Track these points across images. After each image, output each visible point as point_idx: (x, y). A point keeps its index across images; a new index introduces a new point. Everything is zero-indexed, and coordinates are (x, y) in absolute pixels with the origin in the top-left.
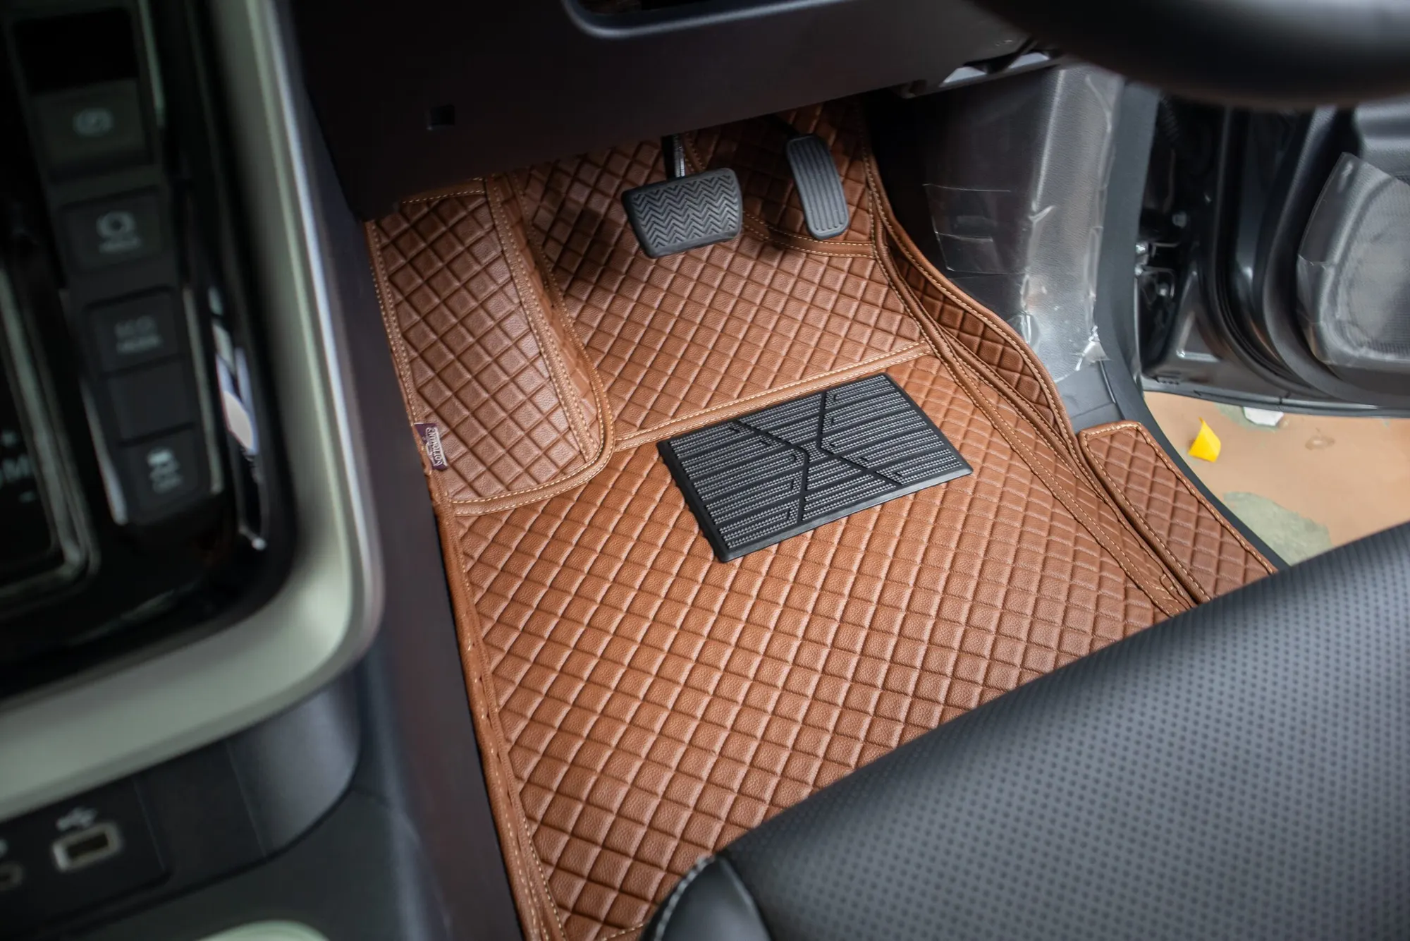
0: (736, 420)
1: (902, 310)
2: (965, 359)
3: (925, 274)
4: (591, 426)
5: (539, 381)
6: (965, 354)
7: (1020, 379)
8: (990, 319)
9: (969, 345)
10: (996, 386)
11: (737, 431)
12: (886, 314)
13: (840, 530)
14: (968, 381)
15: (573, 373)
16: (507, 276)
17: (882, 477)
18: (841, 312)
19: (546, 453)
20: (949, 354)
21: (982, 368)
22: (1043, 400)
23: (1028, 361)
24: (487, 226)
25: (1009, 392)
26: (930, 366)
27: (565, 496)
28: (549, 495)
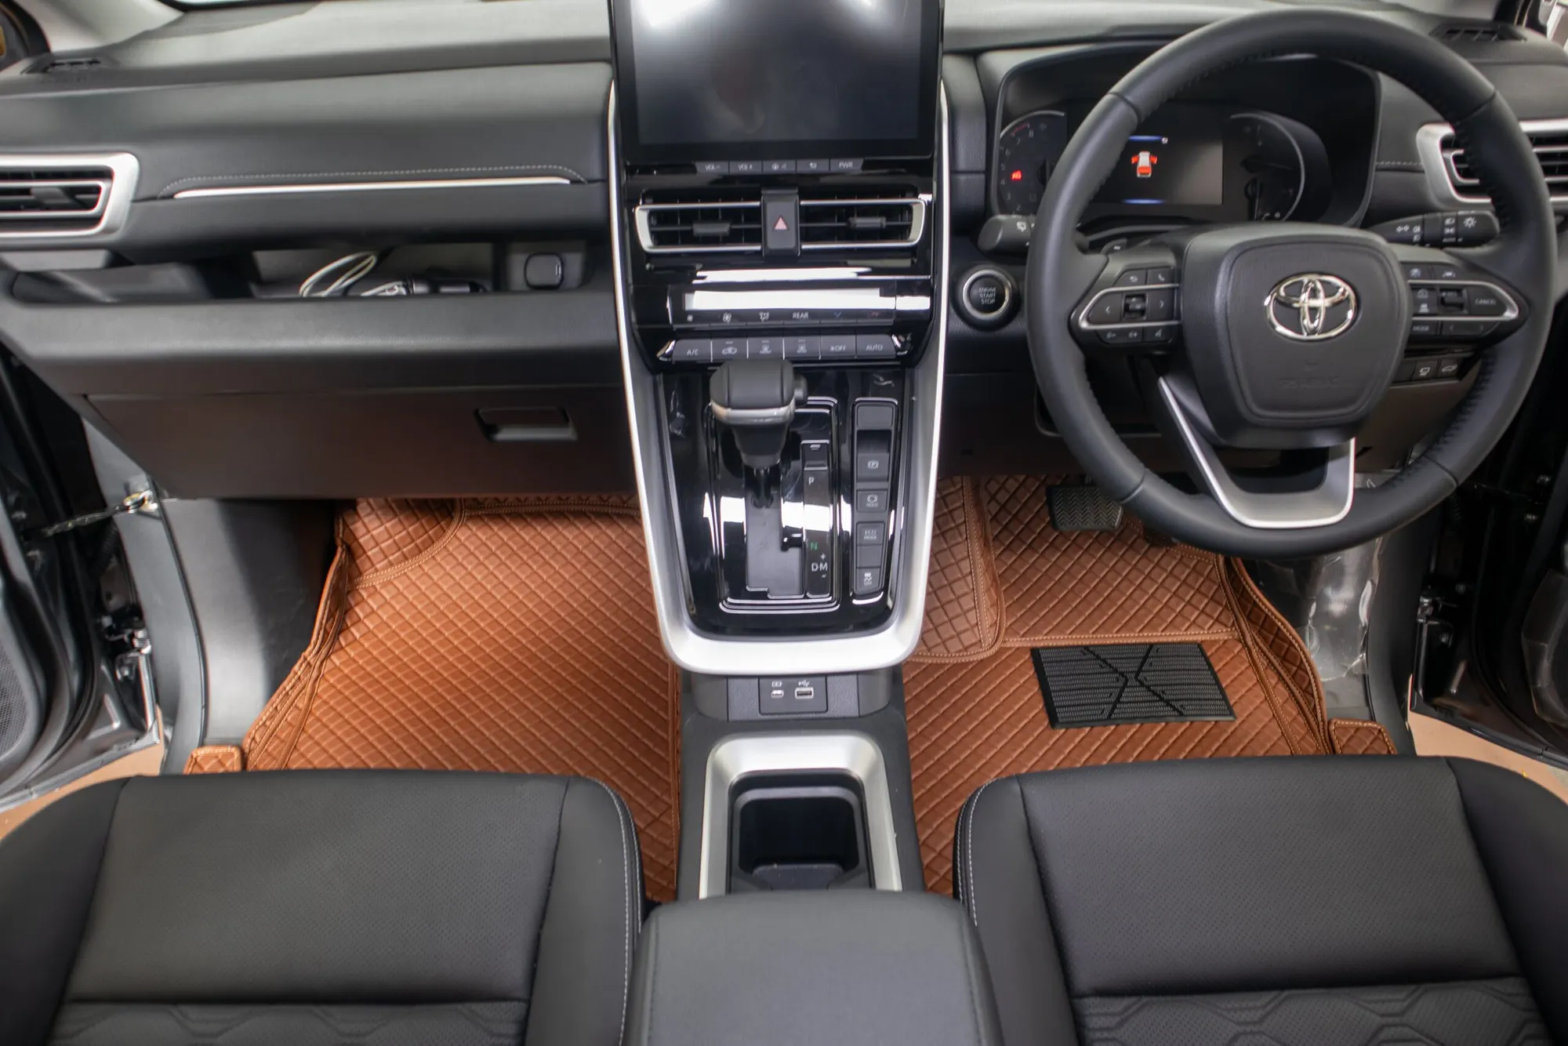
0: (1086, 647)
1: (1224, 603)
2: (1260, 648)
3: (1244, 583)
4: (991, 626)
5: (966, 590)
6: (1262, 645)
7: (1296, 671)
8: (1283, 624)
9: (1265, 639)
10: (1278, 673)
11: (1085, 654)
12: (1212, 604)
13: (1134, 730)
14: (1259, 664)
15: (988, 590)
16: (963, 519)
17: (1171, 706)
18: (1181, 595)
19: (958, 634)
20: (1250, 643)
21: (1272, 657)
22: (1309, 690)
23: (1304, 660)
24: (959, 486)
25: (1287, 679)
26: (1236, 646)
27: (964, 665)
28: (953, 661)
